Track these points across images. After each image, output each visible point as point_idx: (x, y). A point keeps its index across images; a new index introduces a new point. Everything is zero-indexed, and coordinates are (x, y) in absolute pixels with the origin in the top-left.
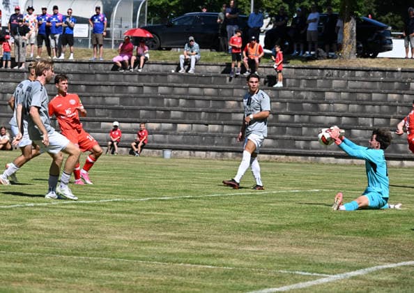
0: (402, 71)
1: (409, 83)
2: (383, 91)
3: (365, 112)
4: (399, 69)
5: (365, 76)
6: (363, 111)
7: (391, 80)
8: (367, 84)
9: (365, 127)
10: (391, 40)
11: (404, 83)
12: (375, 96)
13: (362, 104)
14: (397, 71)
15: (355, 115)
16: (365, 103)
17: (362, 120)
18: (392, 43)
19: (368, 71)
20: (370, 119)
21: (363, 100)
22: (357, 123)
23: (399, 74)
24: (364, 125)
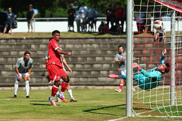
0: (27, 39)
1: (30, 45)
2: (16, 50)
3: (8, 62)
4: (25, 38)
5: (6, 42)
6: (7, 61)
7: (21, 43)
8: (8, 47)
9: (9, 70)
10: (16, 23)
11: (28, 45)
12: (12, 53)
13: (6, 57)
14: (23, 39)
15: (3, 63)
16: (7, 57)
17: (6, 66)
18: (16, 24)
19: (7, 39)
20: (11, 66)
21: (6, 55)
22: (4, 68)
23: (25, 41)
24: (7, 69)
